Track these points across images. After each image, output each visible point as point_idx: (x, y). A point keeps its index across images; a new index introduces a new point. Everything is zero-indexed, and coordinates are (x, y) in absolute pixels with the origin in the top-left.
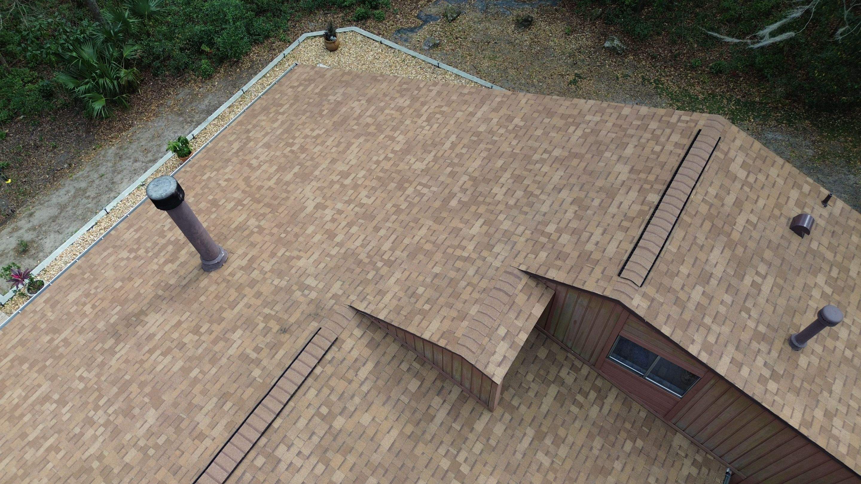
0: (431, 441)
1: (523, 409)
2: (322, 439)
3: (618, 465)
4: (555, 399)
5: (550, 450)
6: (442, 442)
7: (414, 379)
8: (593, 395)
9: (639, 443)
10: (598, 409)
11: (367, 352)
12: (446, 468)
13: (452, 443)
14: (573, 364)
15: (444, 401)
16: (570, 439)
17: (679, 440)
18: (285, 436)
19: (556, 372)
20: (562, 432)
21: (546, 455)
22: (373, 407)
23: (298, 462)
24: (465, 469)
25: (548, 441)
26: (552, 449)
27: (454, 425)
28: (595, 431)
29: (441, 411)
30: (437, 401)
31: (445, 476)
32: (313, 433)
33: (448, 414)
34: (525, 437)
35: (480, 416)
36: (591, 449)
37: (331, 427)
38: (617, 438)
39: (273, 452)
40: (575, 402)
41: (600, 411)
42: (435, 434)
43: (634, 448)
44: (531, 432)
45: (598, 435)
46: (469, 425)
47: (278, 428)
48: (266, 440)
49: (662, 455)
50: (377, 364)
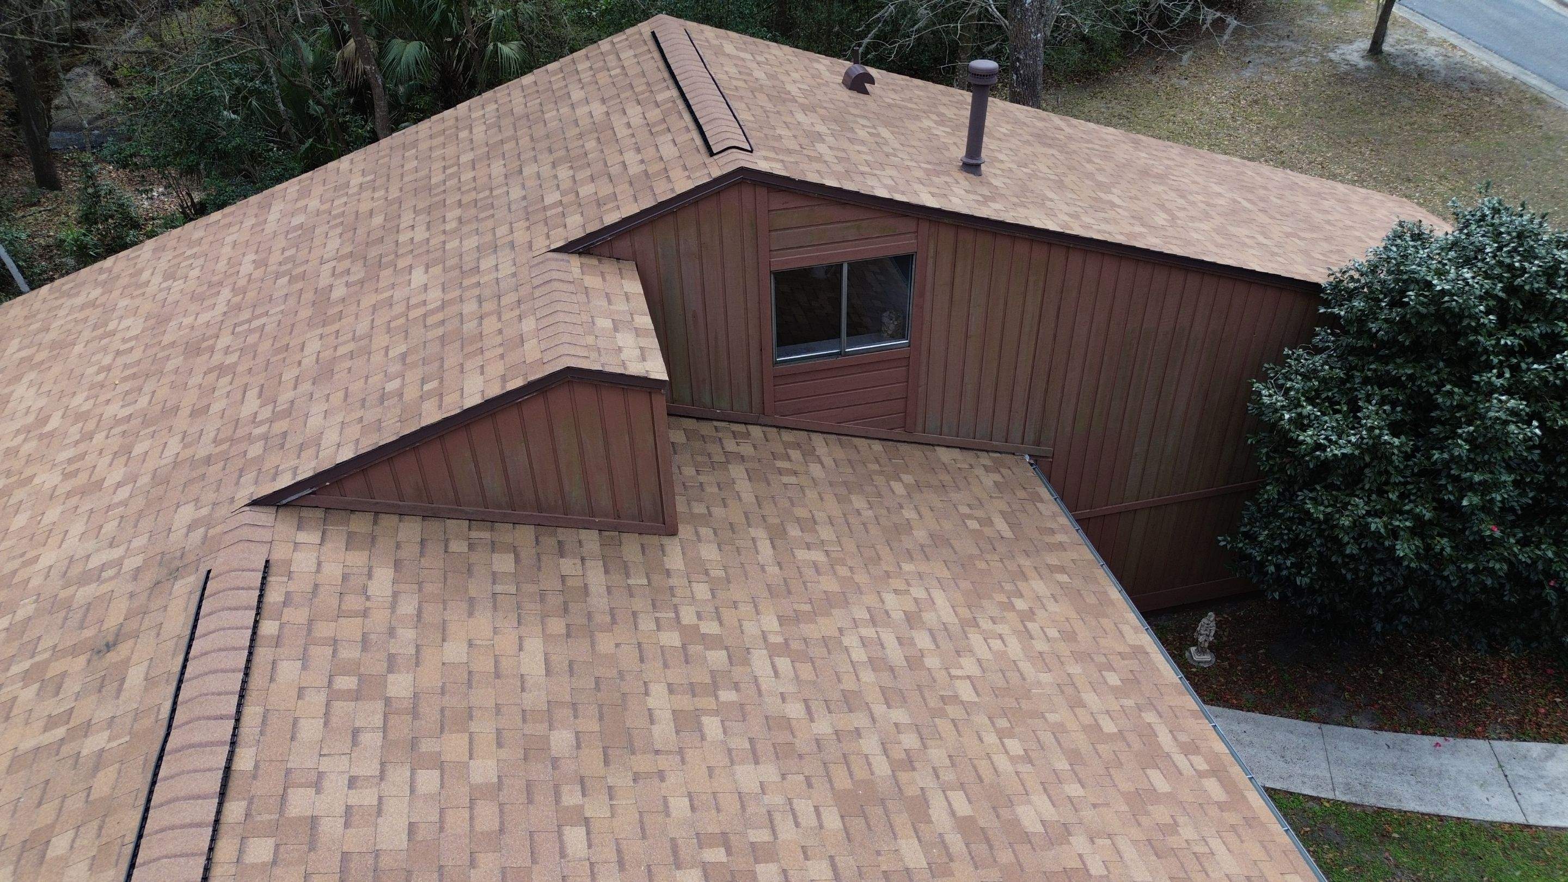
0: (614, 621)
1: (718, 511)
2: (385, 729)
3: (909, 513)
4: (750, 479)
5: (808, 540)
6: (634, 614)
7: (495, 556)
8: (795, 454)
9: (908, 479)
10: (819, 466)
11: (358, 559)
12: (678, 643)
13: (654, 606)
14: (733, 432)
15: (583, 559)
16: (820, 516)
17: (944, 454)
18: (288, 772)
19: (720, 450)
20: (800, 512)
21: (809, 549)
22: (452, 628)
23: (366, 797)
24: (710, 627)
25: (794, 531)
26: (808, 538)
27: (629, 582)
28: (842, 491)
29: (590, 573)
30: (568, 566)
31: (686, 655)
32: (356, 732)
33: (607, 572)
34: (758, 543)
35: (663, 551)
36: (858, 512)
37: (388, 701)
38: (876, 487)
39: (281, 812)
40: (780, 472)
41: (823, 467)
42: (612, 609)
43: (906, 486)
44: (760, 533)
45: (850, 493)
46: (656, 568)
47: (256, 767)
48: (244, 804)
49: (946, 478)
50: (397, 565)
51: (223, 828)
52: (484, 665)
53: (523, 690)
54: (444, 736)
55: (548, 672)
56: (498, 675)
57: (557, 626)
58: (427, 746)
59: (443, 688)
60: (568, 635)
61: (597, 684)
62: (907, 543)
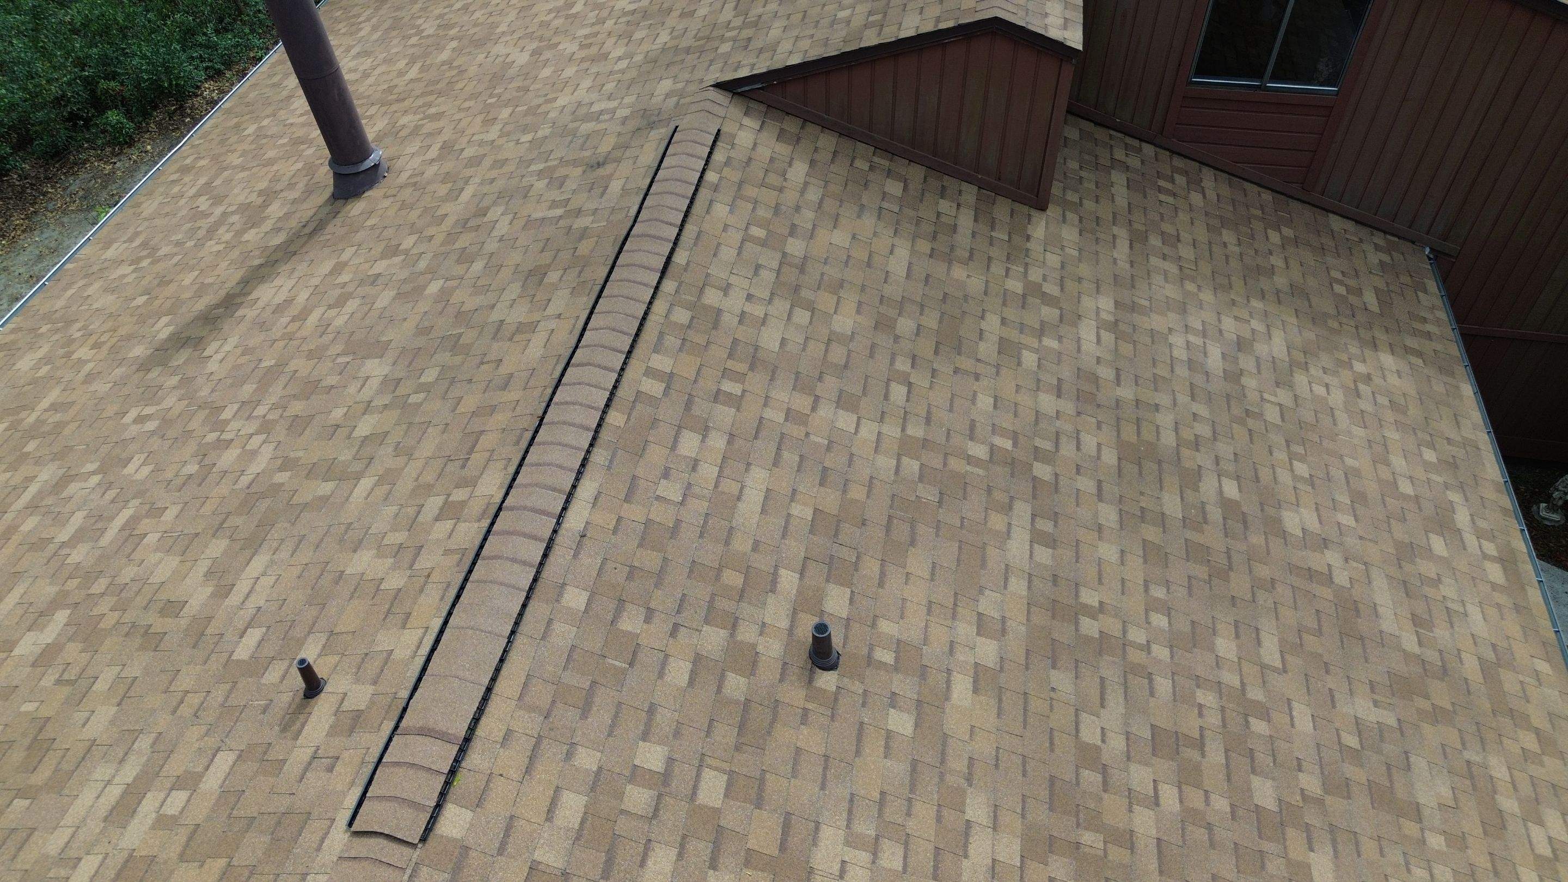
0: (971, 257)
1: (1089, 205)
2: (779, 272)
3: (1277, 262)
4: (1128, 187)
5: (1166, 252)
6: (990, 259)
7: (889, 180)
8: (1180, 180)
9: (1287, 232)
10: (1200, 196)
12: (1020, 291)
13: (1008, 259)
14: (1126, 144)
15: (959, 205)
16: (1184, 236)
17: (1336, 223)
18: (708, 275)
19: (1108, 156)
20: (1168, 228)
21: (1164, 259)
22: (843, 221)
23: (758, 310)
24: (1051, 289)
25: (1155, 241)
26: (1166, 250)
27: (993, 234)
28: (1215, 222)
29: (962, 217)
30: (945, 206)
31: (1024, 303)
32: (758, 267)
33: (976, 220)
34: (1118, 241)
35: (1029, 220)
36: (1225, 245)
37: (784, 255)
38: (1252, 229)
39: (699, 298)
40: (1160, 189)
41: (1204, 197)
42: (972, 249)
43: (1283, 238)
44: (1122, 233)
45: (1222, 227)
46: (1020, 232)
47: (688, 264)
48: (676, 284)
49: (1328, 242)
50: (813, 163)
51: (660, 294)
52: (860, 254)
53: (885, 282)
54: (819, 292)
55: (908, 276)
56: (869, 265)
57: (924, 246)
58: (806, 293)
59: (826, 259)
60: (931, 256)
61: (944, 297)
62: (1264, 283)
